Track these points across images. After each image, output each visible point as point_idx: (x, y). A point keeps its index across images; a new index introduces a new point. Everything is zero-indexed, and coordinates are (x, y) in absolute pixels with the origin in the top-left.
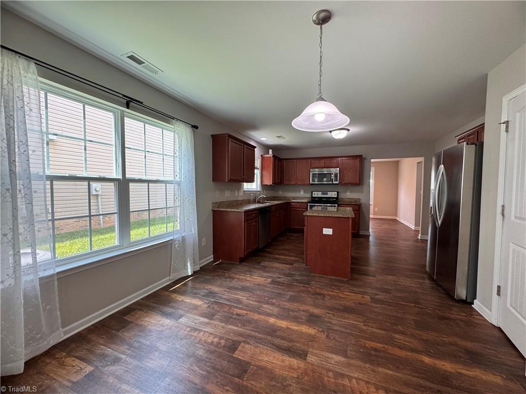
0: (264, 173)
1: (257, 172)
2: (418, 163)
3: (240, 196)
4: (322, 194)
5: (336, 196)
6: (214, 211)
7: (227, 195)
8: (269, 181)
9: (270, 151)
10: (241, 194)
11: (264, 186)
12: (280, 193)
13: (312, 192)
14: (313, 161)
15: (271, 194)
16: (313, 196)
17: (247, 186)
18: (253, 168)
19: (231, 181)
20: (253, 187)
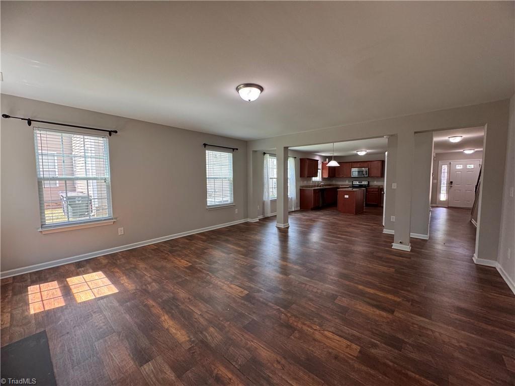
0: (324, 171)
1: (320, 172)
3: (311, 183)
6: (300, 189)
7: (305, 183)
8: (326, 176)
9: (327, 159)
10: (311, 182)
11: (323, 179)
12: (334, 182)
14: (353, 164)
15: (328, 182)
17: (314, 179)
18: (317, 169)
19: (308, 177)
20: (318, 179)
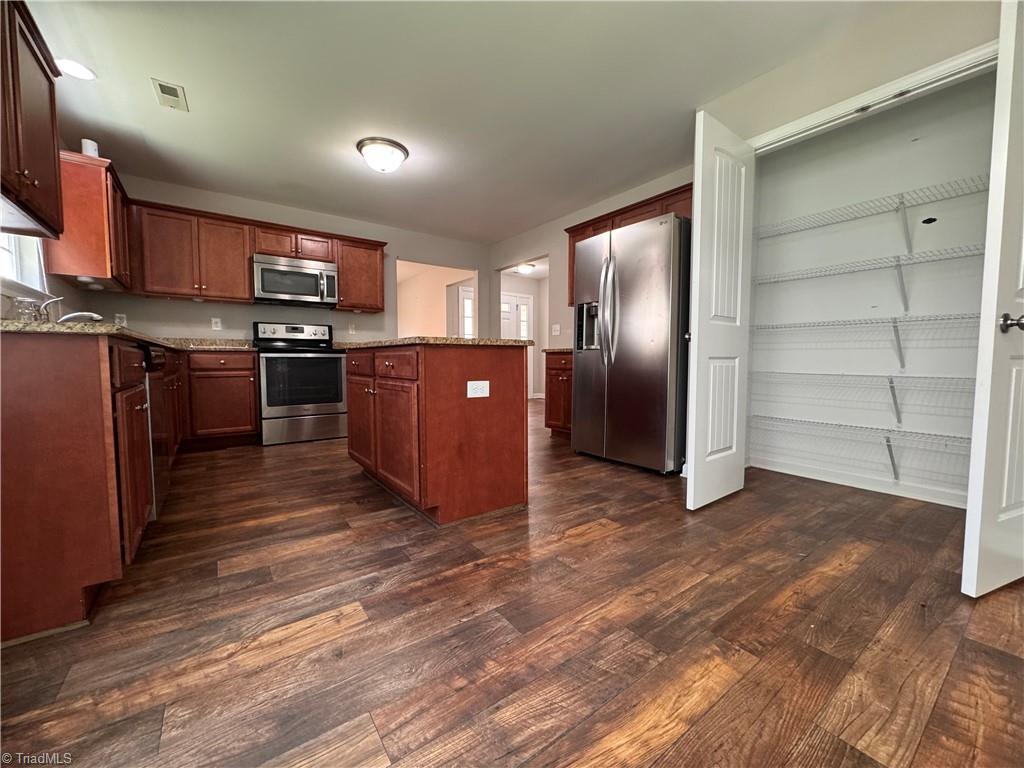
2: (448, 286)
4: (287, 331)
5: (327, 338)
13: (256, 325)
16: (261, 335)
